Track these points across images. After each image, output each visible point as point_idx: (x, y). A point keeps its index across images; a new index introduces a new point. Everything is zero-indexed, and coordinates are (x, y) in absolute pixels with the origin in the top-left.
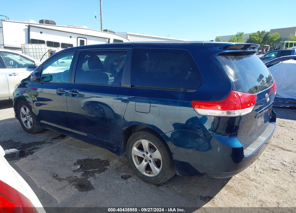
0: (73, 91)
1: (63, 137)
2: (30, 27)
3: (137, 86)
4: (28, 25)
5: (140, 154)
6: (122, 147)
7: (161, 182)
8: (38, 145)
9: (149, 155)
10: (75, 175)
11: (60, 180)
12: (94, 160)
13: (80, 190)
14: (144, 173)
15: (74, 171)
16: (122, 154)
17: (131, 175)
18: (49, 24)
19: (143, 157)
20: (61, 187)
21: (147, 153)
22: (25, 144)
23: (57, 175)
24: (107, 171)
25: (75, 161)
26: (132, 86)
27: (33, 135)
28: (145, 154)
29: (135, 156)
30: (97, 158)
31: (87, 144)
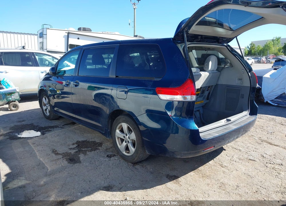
0: (76, 83)
1: (74, 123)
2: (69, 34)
3: (120, 77)
4: (67, 32)
5: (121, 136)
6: (109, 130)
7: (135, 160)
8: (52, 128)
9: (127, 137)
10: (70, 152)
11: (57, 154)
12: (91, 142)
13: (69, 163)
14: (124, 153)
15: (71, 149)
16: (109, 136)
17: (116, 154)
18: (86, 31)
19: (124, 138)
20: (55, 159)
21: (127, 135)
22: (42, 127)
23: (56, 151)
24: (98, 151)
25: (75, 141)
26: (117, 77)
27: (50, 121)
28: (125, 136)
29: (118, 138)
30: (94, 140)
31: (90, 130)
